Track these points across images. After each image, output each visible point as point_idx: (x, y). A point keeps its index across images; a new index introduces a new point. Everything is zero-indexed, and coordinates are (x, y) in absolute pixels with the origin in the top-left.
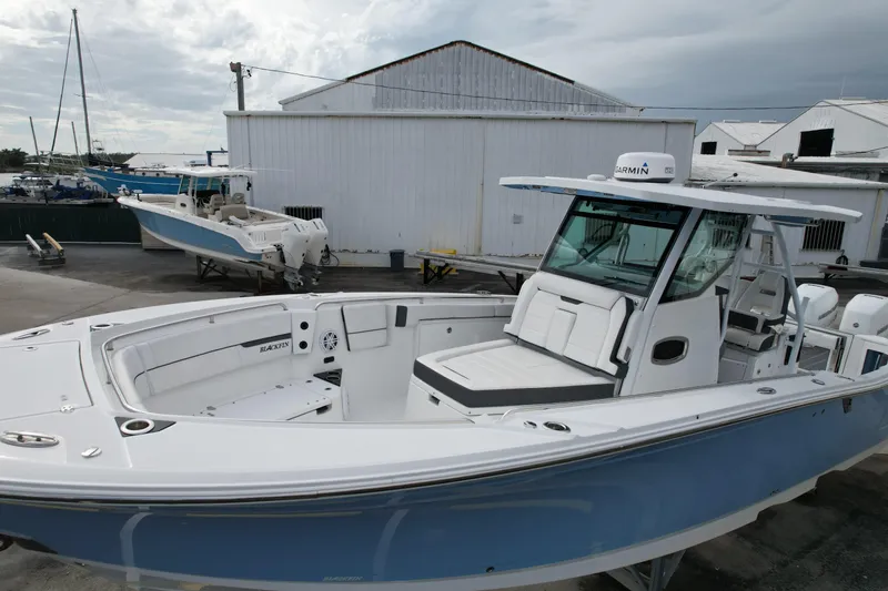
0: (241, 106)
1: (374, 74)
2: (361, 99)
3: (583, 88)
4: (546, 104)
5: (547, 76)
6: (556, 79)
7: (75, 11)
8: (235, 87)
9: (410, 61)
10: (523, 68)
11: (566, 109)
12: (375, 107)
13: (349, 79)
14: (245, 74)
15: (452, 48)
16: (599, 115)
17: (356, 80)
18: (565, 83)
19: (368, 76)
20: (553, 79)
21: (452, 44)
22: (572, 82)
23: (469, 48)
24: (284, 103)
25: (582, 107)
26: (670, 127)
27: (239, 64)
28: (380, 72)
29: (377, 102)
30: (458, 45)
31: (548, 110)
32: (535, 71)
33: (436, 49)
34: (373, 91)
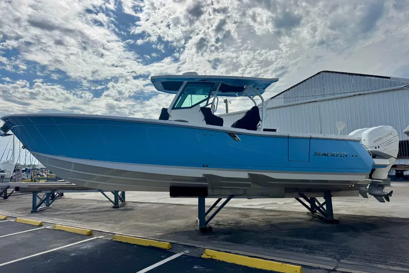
1: (283, 94)
3: (397, 79)
5: (373, 78)
6: (378, 78)
9: (299, 86)
13: (272, 98)
14: (229, 102)
15: (318, 75)
18: (384, 79)
19: (280, 95)
21: (318, 73)
22: (389, 78)
23: (327, 73)
27: (226, 99)
28: (285, 92)
30: (321, 73)
32: (365, 77)
33: (311, 77)
34: (283, 100)
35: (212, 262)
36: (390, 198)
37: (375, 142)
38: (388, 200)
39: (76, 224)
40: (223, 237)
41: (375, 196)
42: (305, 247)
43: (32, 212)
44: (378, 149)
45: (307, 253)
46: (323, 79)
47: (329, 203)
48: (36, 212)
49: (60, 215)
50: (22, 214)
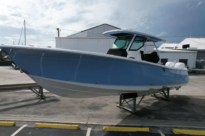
0: (59, 36)
1: (87, 31)
7: (25, 20)
8: (58, 33)
9: (95, 28)
13: (82, 32)
14: (60, 30)
15: (103, 25)
17: (84, 31)
19: (86, 31)
21: (103, 24)
23: (107, 25)
24: (68, 37)
27: (58, 29)
28: (88, 30)
29: (87, 36)
30: (105, 25)
33: (100, 26)
34: (86, 34)
36: (179, 89)
41: (176, 88)
47: (168, 93)
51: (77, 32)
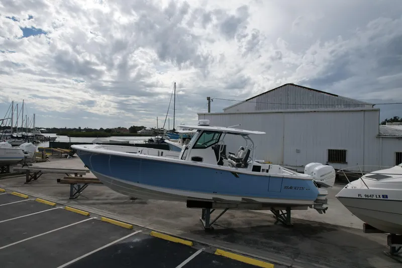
0: (209, 111)
1: (256, 98)
2: (251, 108)
3: (343, 98)
4: (326, 106)
5: (325, 94)
7: (175, 83)
8: (208, 105)
9: (269, 93)
10: (315, 92)
11: (335, 107)
12: (256, 110)
13: (247, 100)
14: (211, 100)
15: (285, 87)
16: (351, 109)
17: (249, 101)
18: (333, 96)
19: (254, 99)
20: (329, 95)
21: (285, 85)
22: (337, 96)
23: (292, 86)
24: (225, 110)
25: (342, 106)
26: (366, 113)
27: (209, 98)
28: (258, 97)
29: (257, 108)
30: (288, 85)
31: (327, 107)
32: (320, 93)
33: (279, 87)
34: (255, 104)
35: (221, 258)
36: (326, 211)
37: (321, 176)
38: (325, 212)
39: (113, 216)
40: (222, 237)
41: (317, 209)
42: (274, 248)
43: (70, 199)
44: (322, 181)
45: (276, 253)
46: (288, 90)
47: (289, 213)
48: (74, 199)
49: (94, 204)
50: (63, 200)
51: (238, 102)
